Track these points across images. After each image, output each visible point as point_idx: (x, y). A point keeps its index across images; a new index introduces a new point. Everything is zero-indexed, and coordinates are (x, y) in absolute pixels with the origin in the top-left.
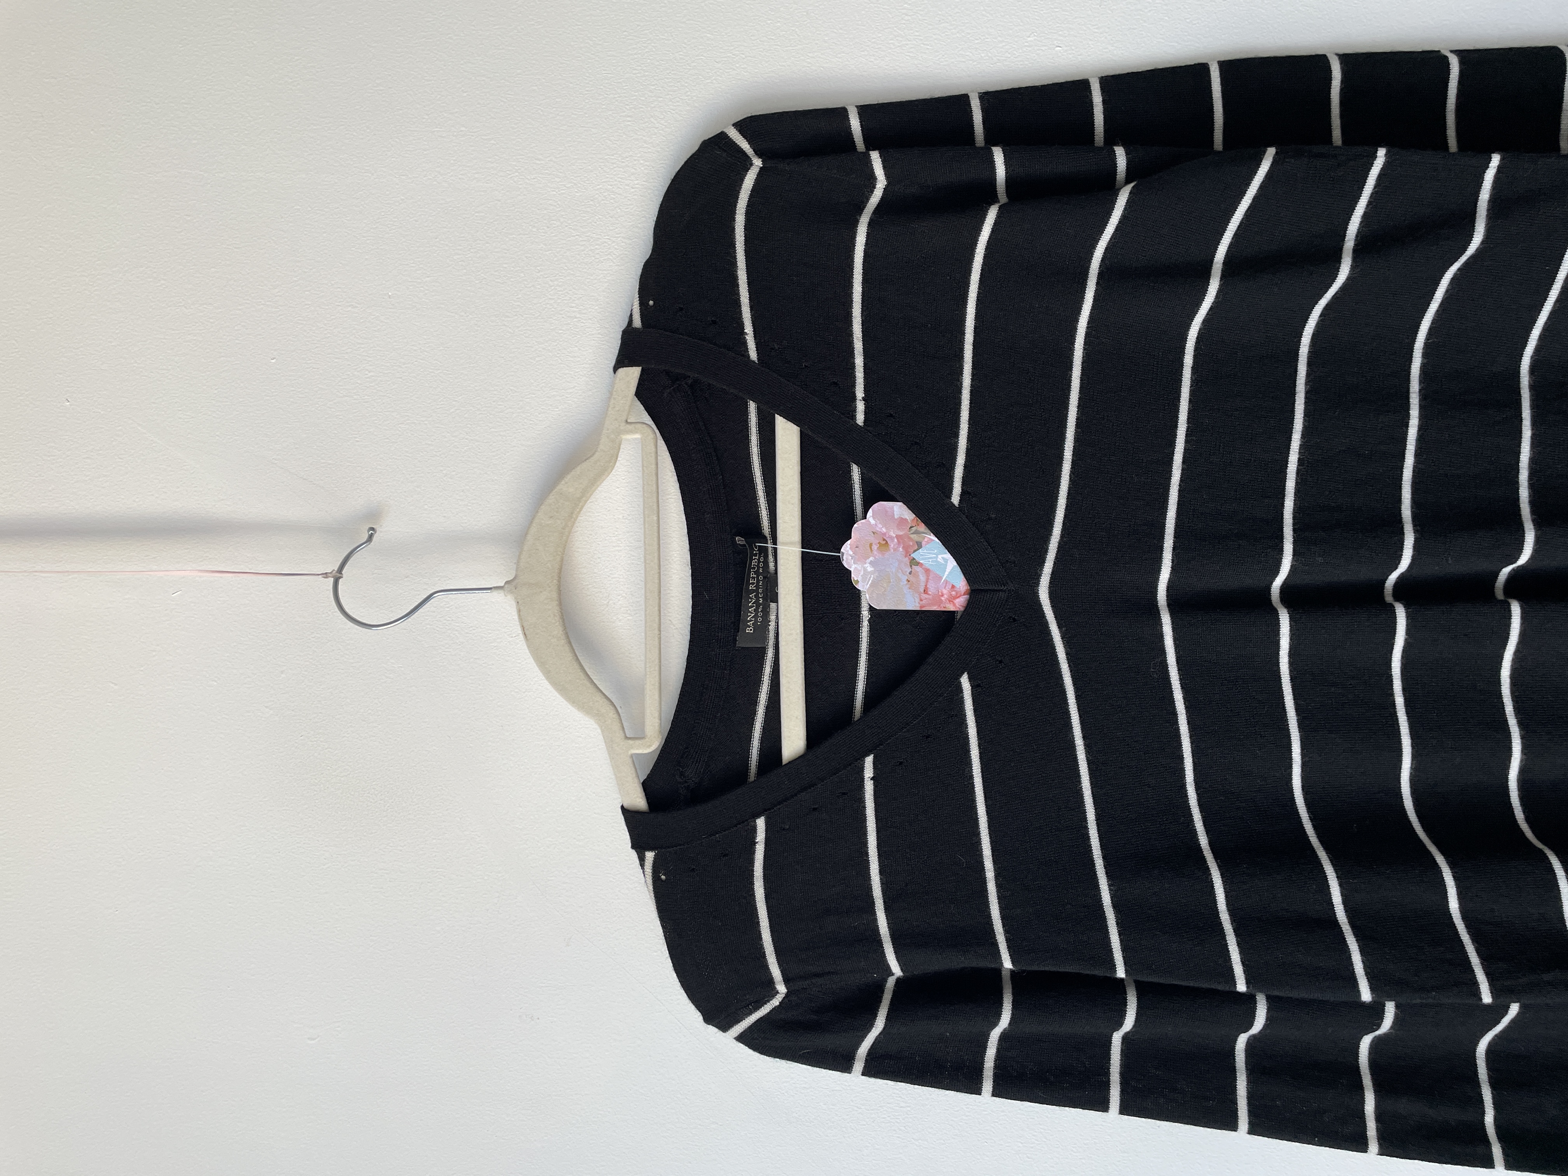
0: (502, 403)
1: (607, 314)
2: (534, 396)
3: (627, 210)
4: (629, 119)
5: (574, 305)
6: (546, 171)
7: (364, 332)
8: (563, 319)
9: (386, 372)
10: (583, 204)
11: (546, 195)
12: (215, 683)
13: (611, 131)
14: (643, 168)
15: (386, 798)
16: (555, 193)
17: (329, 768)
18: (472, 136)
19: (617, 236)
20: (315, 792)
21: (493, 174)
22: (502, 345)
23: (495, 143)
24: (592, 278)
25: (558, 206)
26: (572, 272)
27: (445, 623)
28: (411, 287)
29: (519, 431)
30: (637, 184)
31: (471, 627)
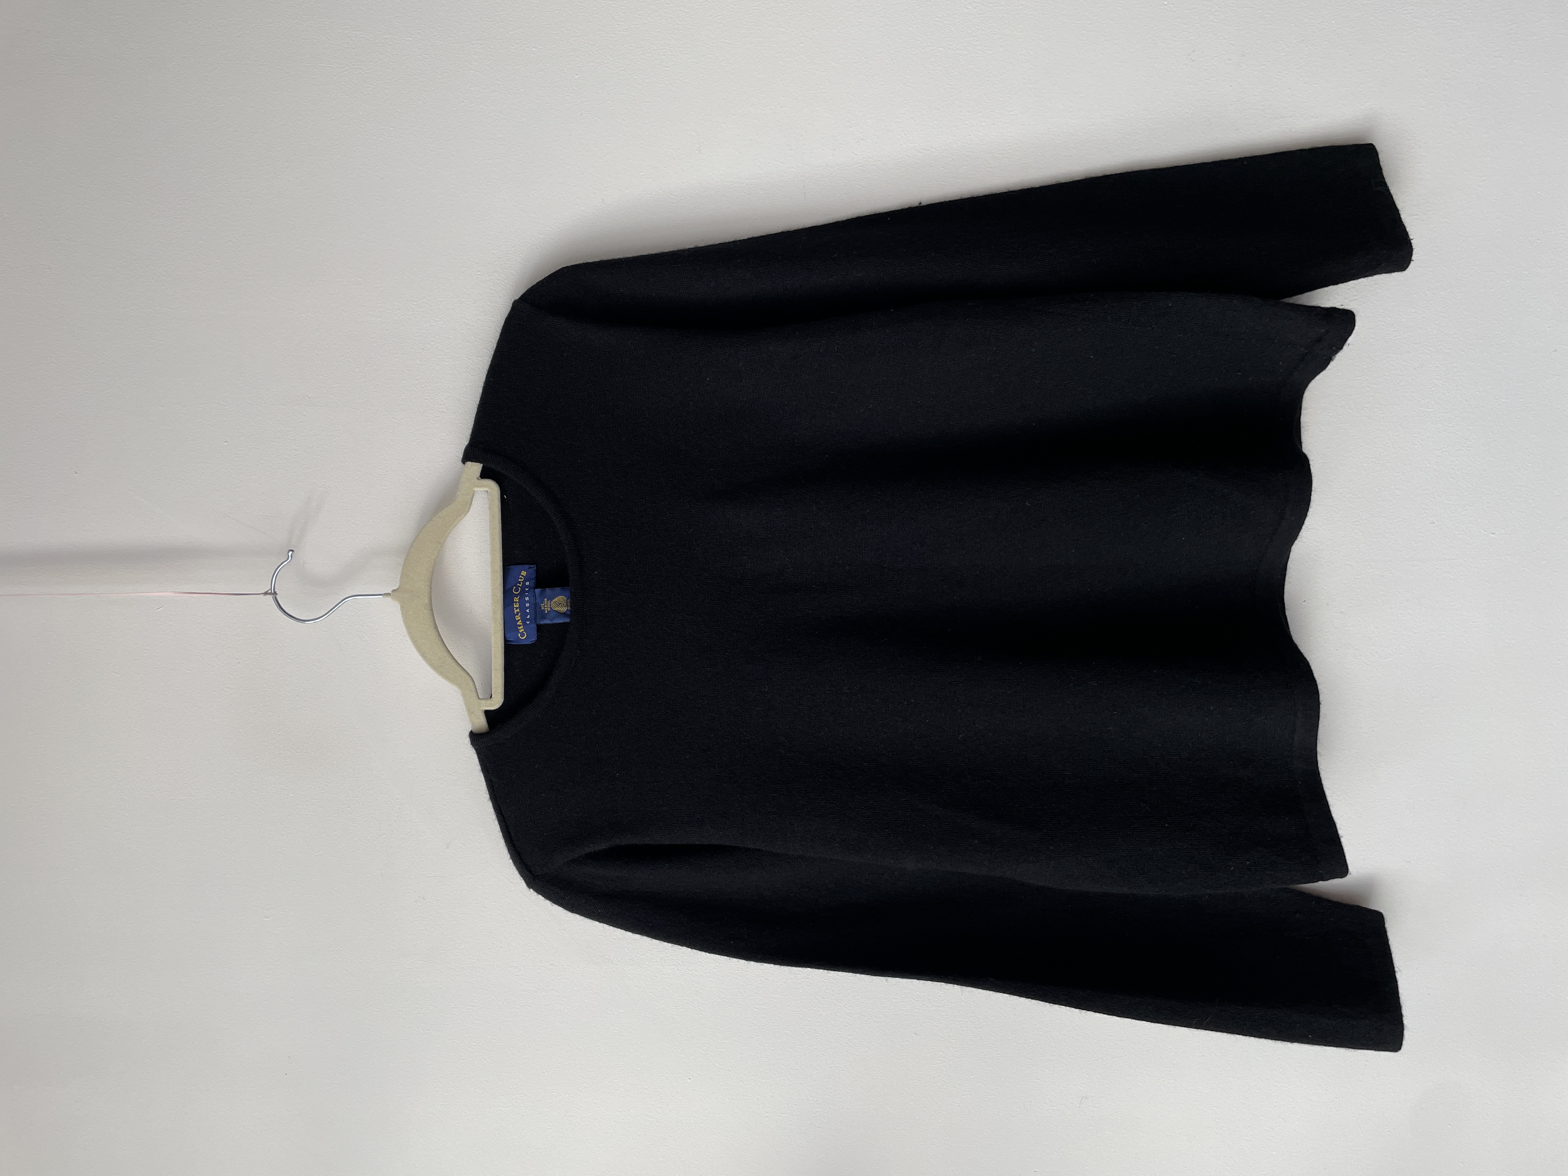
16: (427, 325)
30: (486, 319)
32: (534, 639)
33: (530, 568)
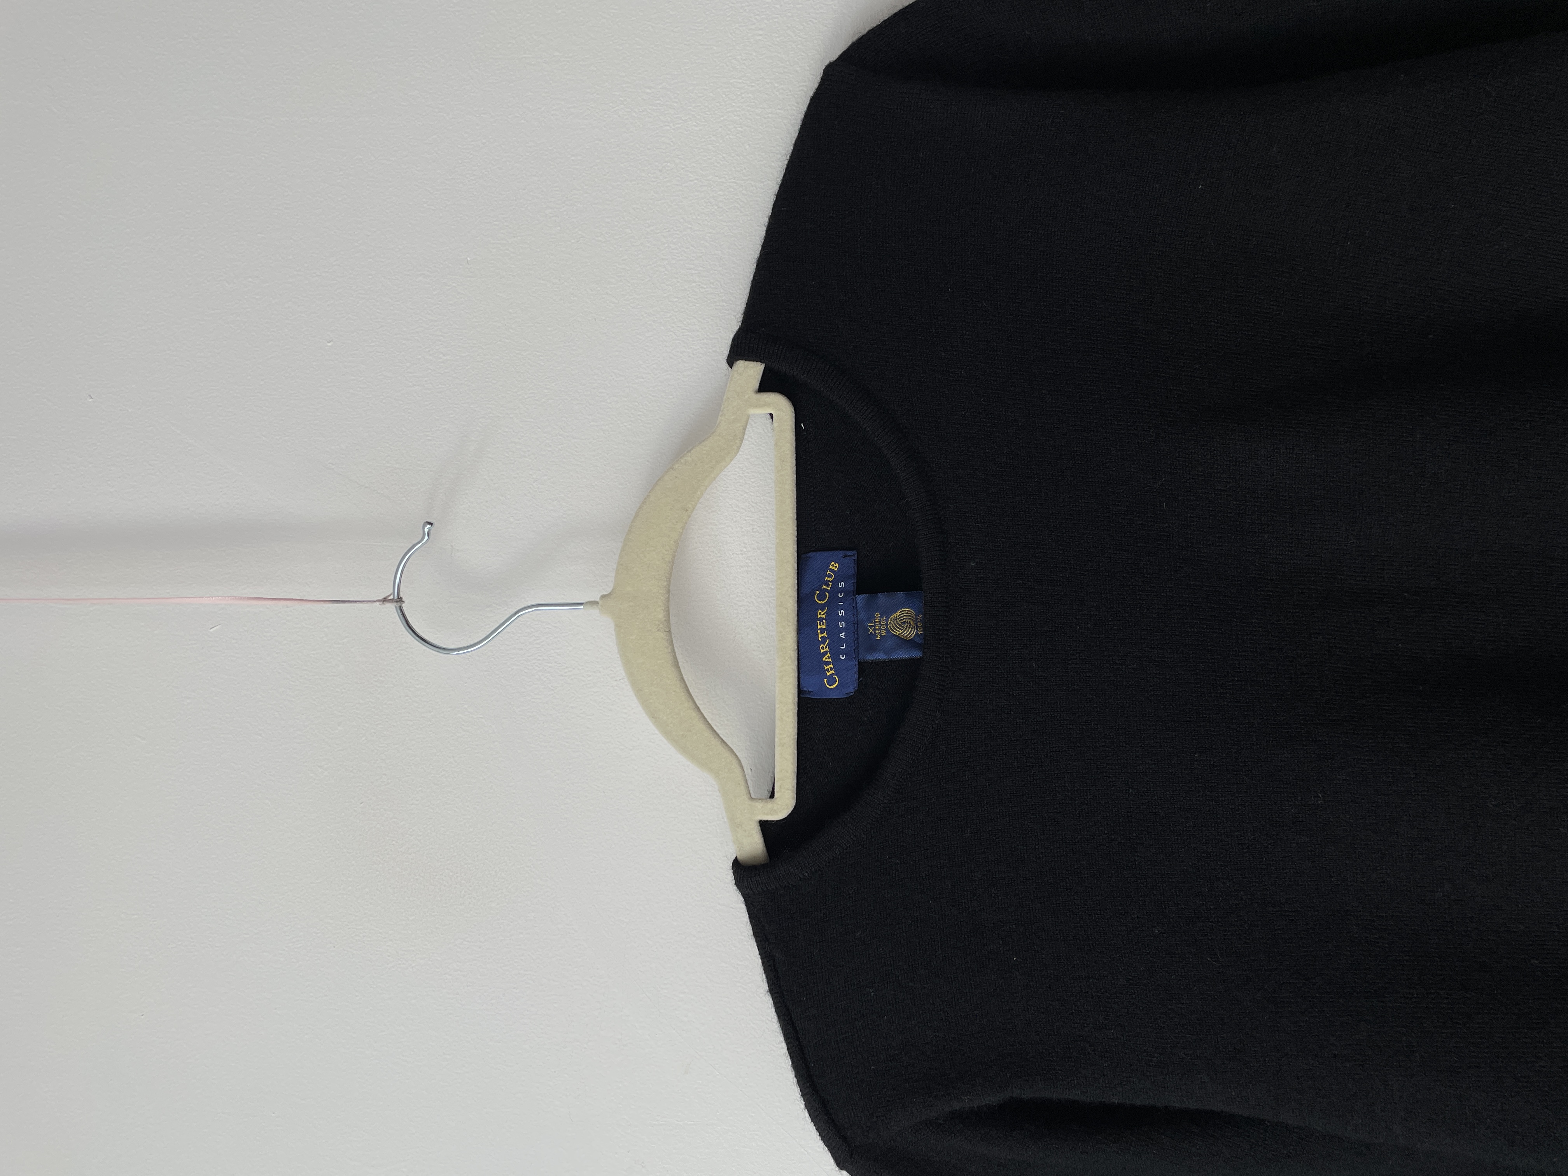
0: (604, 391)
1: (733, 276)
2: (642, 380)
3: (758, 146)
4: (761, 32)
5: (692, 266)
6: (658, 102)
7: (438, 306)
8: (678, 284)
9: (464, 355)
10: (703, 140)
11: (657, 131)
12: (260, 738)
13: (738, 48)
14: (778, 93)
15: (463, 882)
16: (668, 128)
17: (394, 842)
18: (568, 62)
19: (745, 178)
20: (378, 873)
21: (592, 107)
22: (603, 318)
23: (595, 69)
24: (714, 231)
25: (672, 144)
26: (690, 226)
27: (534, 663)
28: (494, 250)
29: (625, 424)
31: (567, 667)
32: (852, 688)
33: (845, 556)
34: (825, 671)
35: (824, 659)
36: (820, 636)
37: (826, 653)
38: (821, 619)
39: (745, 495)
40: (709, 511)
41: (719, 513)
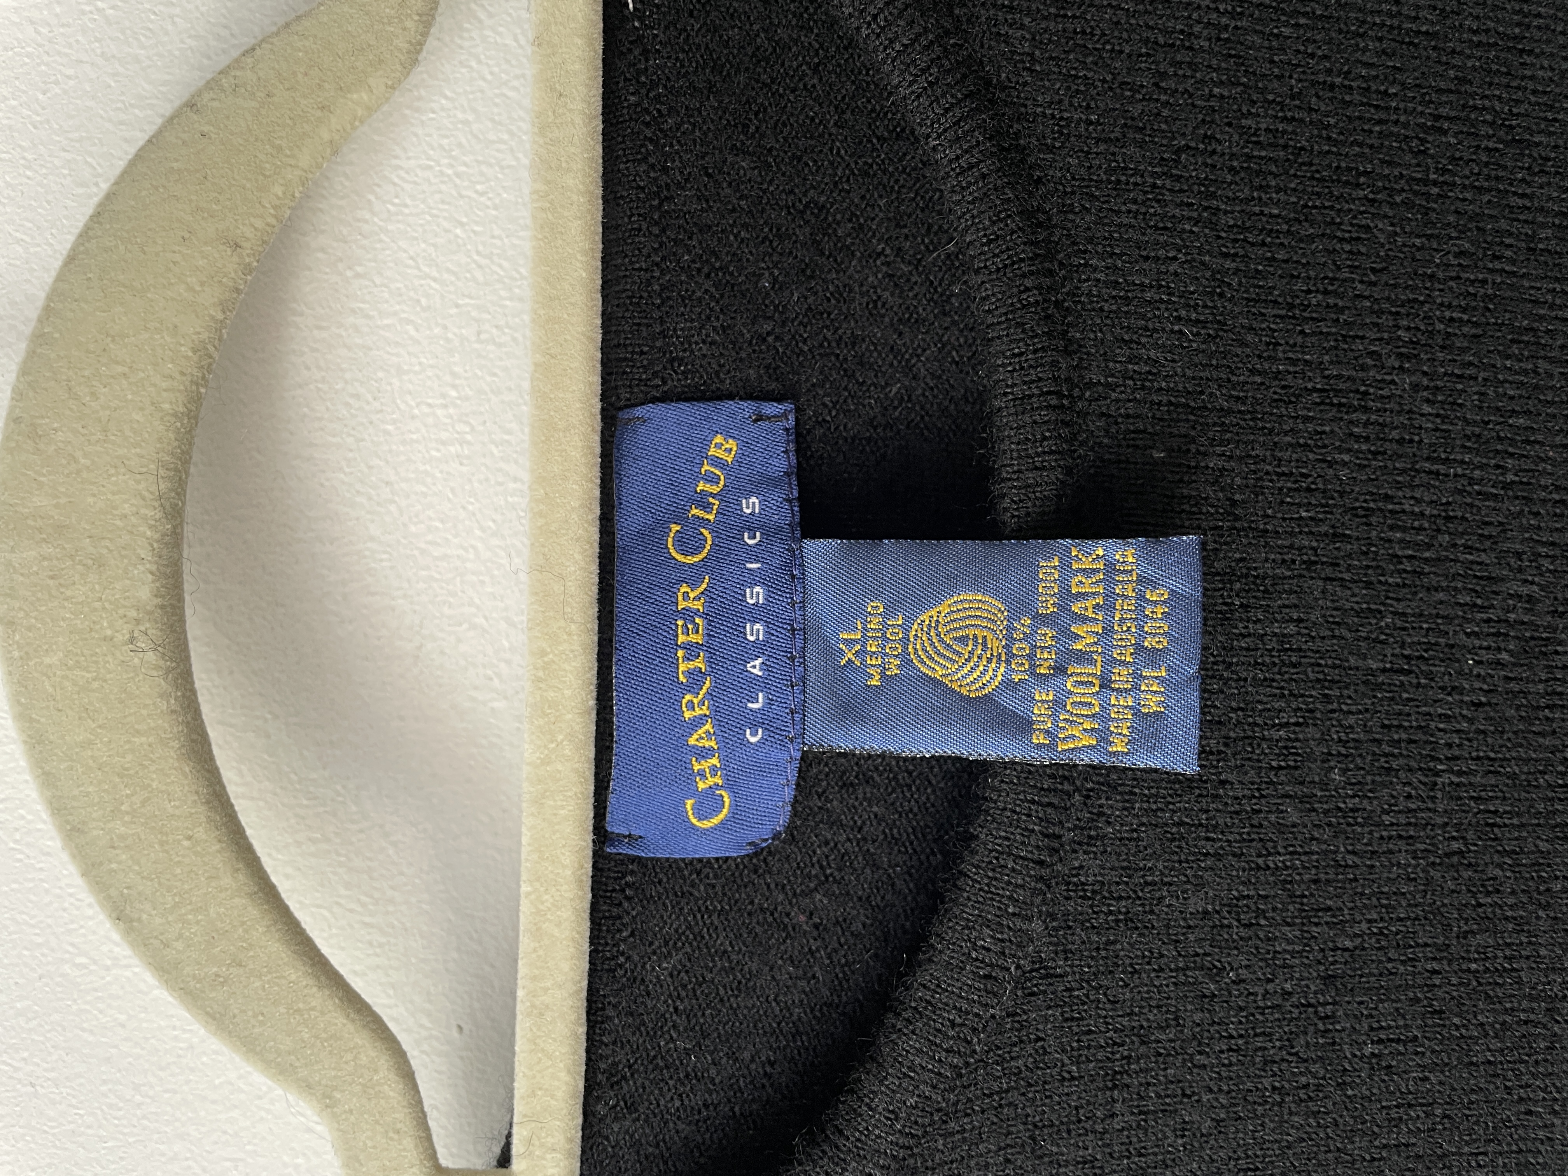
32: (769, 831)
33: (760, 418)
34: (690, 777)
35: (692, 741)
36: (682, 667)
37: (699, 722)
38: (688, 615)
39: (458, 231)
40: (349, 273)
41: (378, 281)
